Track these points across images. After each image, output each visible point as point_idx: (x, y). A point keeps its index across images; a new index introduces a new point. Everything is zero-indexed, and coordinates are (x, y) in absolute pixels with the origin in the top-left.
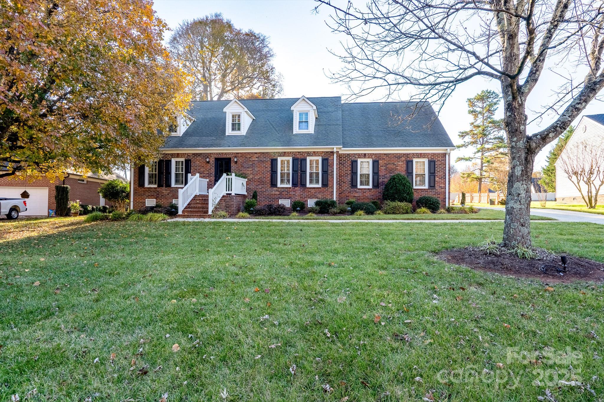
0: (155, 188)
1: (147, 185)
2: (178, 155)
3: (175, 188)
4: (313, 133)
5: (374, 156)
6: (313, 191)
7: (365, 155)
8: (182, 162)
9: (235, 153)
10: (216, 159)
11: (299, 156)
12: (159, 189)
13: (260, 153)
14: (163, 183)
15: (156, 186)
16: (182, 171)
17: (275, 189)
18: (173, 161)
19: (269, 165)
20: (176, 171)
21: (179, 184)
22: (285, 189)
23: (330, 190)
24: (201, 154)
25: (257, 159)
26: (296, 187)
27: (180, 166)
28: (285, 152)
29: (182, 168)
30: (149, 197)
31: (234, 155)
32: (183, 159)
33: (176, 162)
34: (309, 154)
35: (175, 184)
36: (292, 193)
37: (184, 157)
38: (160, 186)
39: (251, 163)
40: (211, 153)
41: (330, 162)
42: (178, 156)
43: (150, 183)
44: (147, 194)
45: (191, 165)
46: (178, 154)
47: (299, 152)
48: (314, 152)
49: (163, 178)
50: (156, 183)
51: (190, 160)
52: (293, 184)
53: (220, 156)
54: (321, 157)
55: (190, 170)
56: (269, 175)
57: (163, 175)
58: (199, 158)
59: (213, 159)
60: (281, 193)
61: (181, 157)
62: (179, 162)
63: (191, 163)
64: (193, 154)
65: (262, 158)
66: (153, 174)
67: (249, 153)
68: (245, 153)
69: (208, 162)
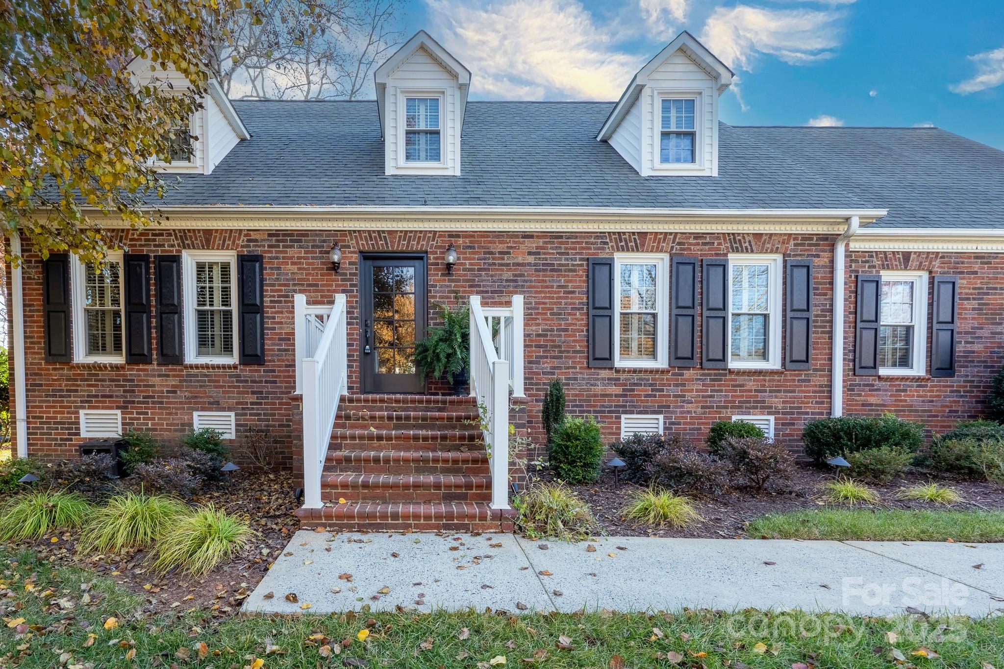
0: (116, 368)
1: (80, 355)
2: (207, 239)
3: (202, 367)
4: (715, 173)
5: (937, 263)
6: (751, 384)
7: (905, 260)
8: (225, 268)
9: (442, 234)
10: (367, 256)
11: (697, 251)
12: (133, 372)
13: (544, 235)
14: (150, 349)
15: (119, 360)
16: (226, 301)
17: (605, 374)
18: (189, 260)
19: (578, 282)
20: (201, 303)
21: (214, 354)
22: (642, 375)
23: (820, 380)
24: (304, 234)
25: (531, 259)
26: (688, 368)
27: (217, 284)
28: (643, 234)
29: (226, 291)
30: (91, 402)
31: (439, 241)
32: (229, 256)
33: (201, 267)
34: (738, 243)
35: (200, 354)
36: (673, 390)
37: (234, 246)
38: (136, 357)
39: (507, 275)
40: (343, 233)
41: (818, 275)
42: (208, 241)
43: (95, 346)
44: (84, 390)
45: (262, 280)
46: (208, 233)
47: (697, 236)
48: (757, 236)
49: (149, 328)
50: (117, 348)
51: (258, 258)
52: (675, 355)
53: (381, 246)
54: (779, 258)
55: (262, 297)
56: (579, 321)
57: (149, 317)
58: (294, 252)
59: (355, 257)
60: (628, 391)
61: (223, 247)
62: (211, 266)
63: (262, 269)
64: (272, 234)
65: (551, 255)
66: (103, 312)
67: (499, 235)
68: (485, 234)
69: (335, 267)
